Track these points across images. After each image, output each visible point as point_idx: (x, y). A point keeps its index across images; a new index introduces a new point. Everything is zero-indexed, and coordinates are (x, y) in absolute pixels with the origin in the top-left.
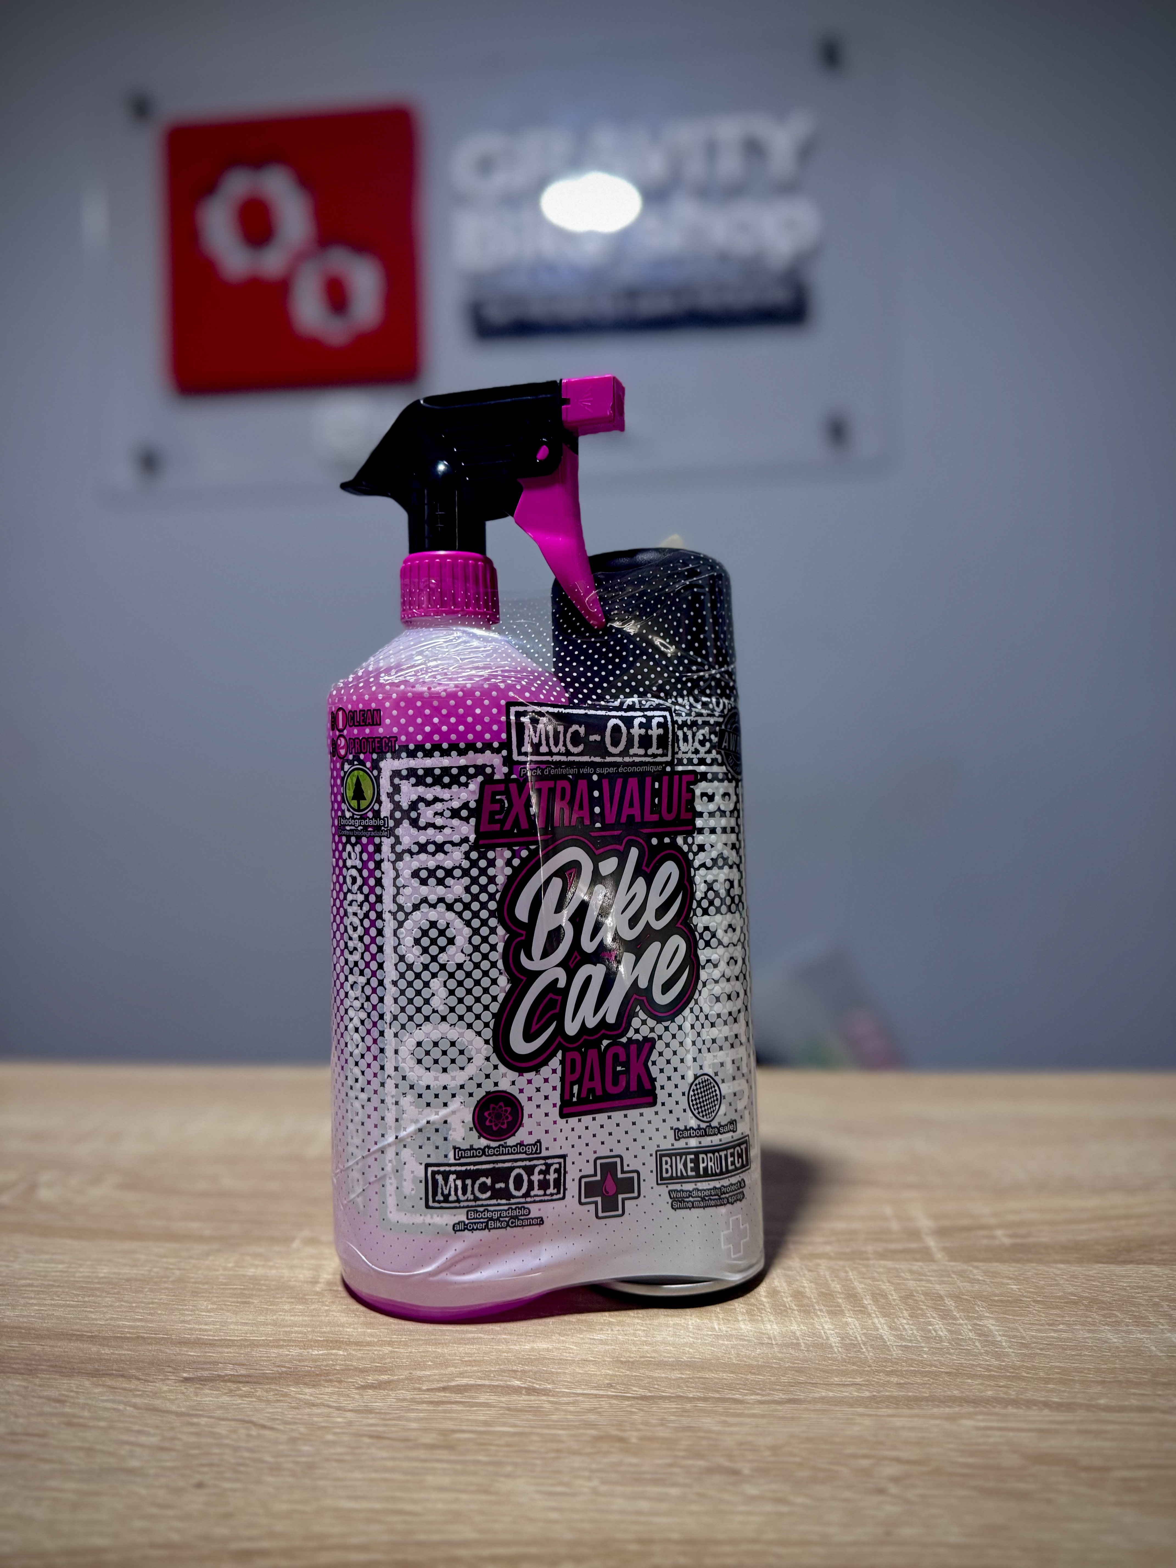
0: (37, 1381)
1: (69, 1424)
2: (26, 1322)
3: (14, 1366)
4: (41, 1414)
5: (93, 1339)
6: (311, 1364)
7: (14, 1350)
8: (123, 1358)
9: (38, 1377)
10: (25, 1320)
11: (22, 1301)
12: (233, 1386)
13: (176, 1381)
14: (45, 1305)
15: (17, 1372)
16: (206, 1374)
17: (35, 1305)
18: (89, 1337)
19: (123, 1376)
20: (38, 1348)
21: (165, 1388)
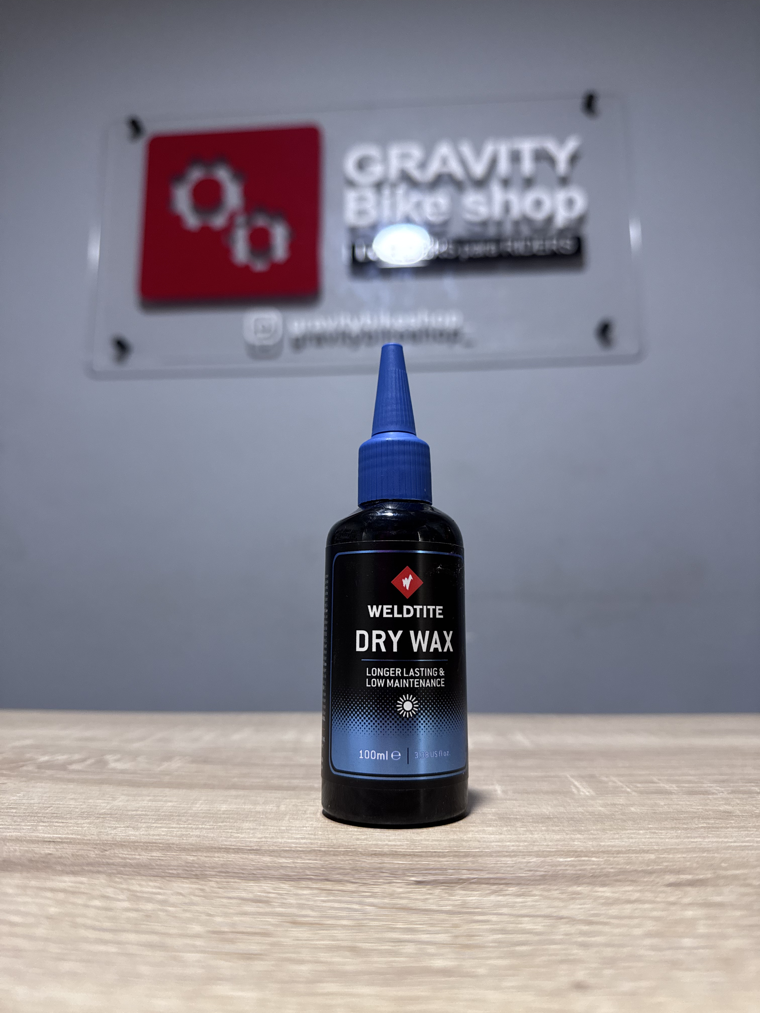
0: (213, 884)
1: (295, 923)
2: (160, 839)
3: (171, 871)
4: (246, 914)
5: (257, 851)
6: (571, 868)
7: (160, 859)
8: (312, 866)
9: (210, 881)
10: (158, 837)
11: (144, 825)
12: (494, 887)
13: (409, 884)
14: (172, 828)
15: (178, 876)
16: (441, 878)
17: (161, 827)
18: (249, 850)
19: (327, 880)
20: (191, 858)
21: (401, 890)
